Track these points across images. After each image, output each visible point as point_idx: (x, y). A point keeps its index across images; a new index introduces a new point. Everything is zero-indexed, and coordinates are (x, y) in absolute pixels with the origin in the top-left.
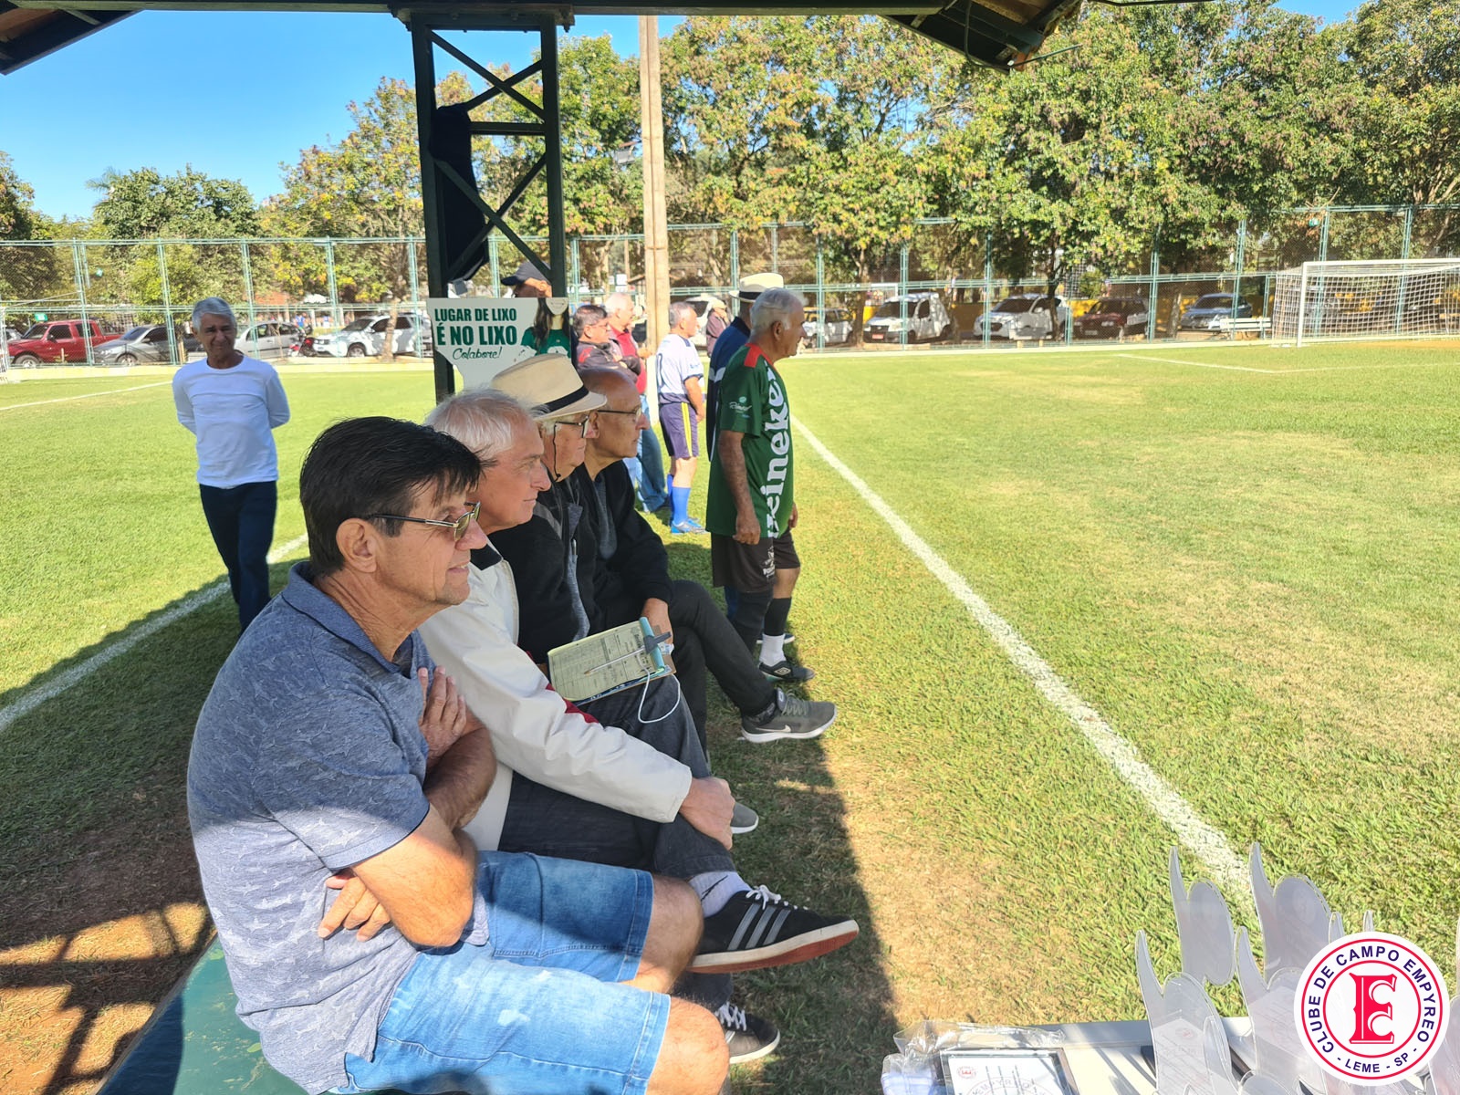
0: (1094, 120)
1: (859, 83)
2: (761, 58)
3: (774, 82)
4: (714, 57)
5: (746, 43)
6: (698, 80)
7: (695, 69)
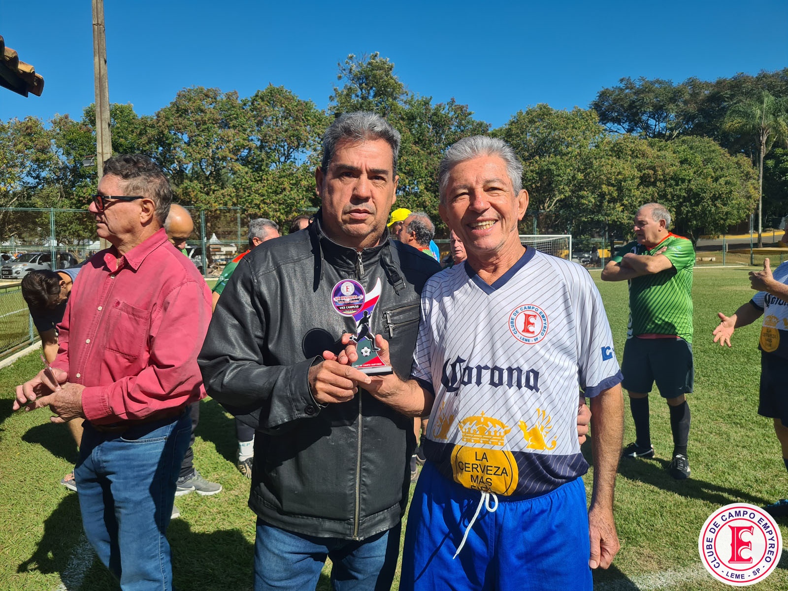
1: (268, 138)
2: (215, 121)
3: (222, 135)
4: (188, 119)
5: (206, 112)
6: (178, 129)
7: (176, 124)
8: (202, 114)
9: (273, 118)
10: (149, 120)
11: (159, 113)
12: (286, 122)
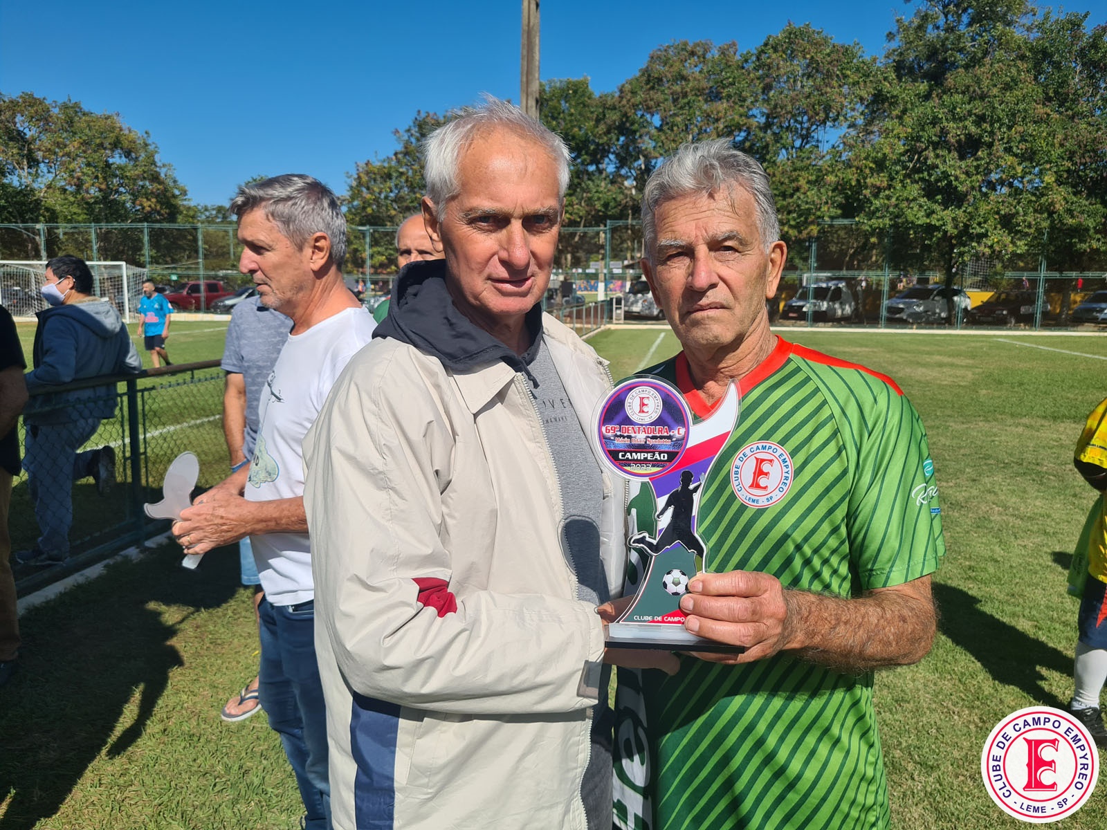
0: (987, 139)
1: (779, 110)
2: (699, 91)
3: (708, 111)
4: (663, 92)
5: (689, 80)
6: (648, 109)
7: (646, 101)
8: (683, 83)
9: (788, 77)
10: (609, 98)
11: (623, 86)
12: (811, 83)
